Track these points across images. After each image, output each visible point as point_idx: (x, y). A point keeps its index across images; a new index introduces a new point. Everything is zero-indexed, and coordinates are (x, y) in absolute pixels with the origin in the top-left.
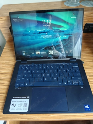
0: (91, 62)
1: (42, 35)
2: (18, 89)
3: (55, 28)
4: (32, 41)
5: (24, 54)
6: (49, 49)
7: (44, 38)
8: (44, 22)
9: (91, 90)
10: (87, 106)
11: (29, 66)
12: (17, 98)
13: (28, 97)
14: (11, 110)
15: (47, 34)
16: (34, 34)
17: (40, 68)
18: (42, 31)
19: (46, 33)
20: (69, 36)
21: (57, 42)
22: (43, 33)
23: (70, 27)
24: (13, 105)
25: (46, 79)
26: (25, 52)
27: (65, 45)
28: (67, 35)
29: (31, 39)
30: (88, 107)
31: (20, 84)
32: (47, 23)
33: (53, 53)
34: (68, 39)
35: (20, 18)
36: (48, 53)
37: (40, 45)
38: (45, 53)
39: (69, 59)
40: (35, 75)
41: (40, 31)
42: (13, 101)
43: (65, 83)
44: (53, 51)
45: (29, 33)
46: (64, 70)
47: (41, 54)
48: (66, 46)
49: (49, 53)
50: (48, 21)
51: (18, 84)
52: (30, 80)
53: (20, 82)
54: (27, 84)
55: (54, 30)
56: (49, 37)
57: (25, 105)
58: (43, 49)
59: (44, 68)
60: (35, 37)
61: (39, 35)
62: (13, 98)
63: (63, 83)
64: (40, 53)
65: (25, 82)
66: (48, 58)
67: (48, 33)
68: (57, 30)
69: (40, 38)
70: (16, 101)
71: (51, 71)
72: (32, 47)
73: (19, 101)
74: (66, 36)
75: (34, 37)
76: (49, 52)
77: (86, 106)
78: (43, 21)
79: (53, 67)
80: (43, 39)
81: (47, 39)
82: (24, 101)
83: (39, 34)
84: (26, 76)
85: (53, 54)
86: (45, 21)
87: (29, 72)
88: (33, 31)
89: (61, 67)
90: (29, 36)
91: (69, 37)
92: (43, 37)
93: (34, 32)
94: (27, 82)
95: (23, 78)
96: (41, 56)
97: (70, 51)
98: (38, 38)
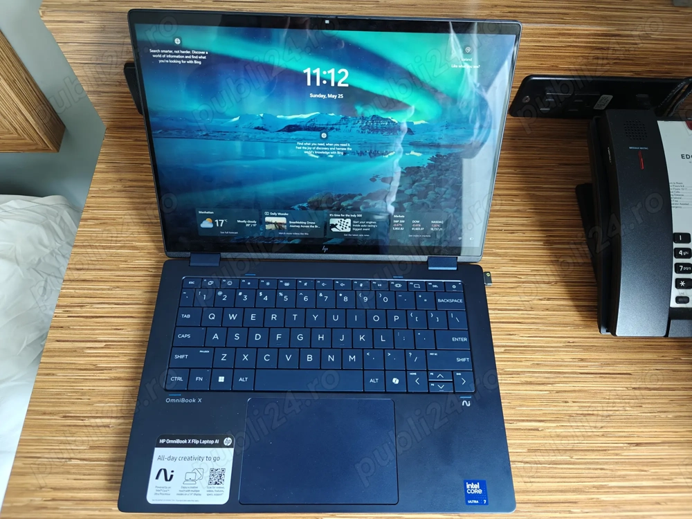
0: (523, 279)
1: (300, 140)
2: (183, 400)
3: (370, 112)
4: (247, 164)
5: (207, 224)
6: (330, 208)
7: (310, 154)
8: (314, 78)
9: (505, 412)
10: (477, 486)
11: (230, 283)
12: (178, 441)
13: (228, 441)
14: (152, 497)
15: (324, 135)
16: (260, 134)
17: (286, 298)
18: (303, 120)
19: (321, 129)
20: (432, 153)
21: (373, 180)
22: (308, 129)
23: (444, 111)
24: (162, 473)
25: (310, 358)
26: (213, 218)
27: (412, 195)
28: (427, 150)
29: (245, 158)
30: (480, 492)
31: (189, 379)
32: (329, 82)
33: (348, 230)
34: (430, 166)
35: (185, 44)
36: (327, 227)
37: (287, 186)
38: (312, 225)
39: (424, 258)
40: (258, 337)
41: (291, 118)
42: (162, 457)
43: (396, 381)
44: (353, 219)
45: (236, 125)
46: (396, 318)
47: (290, 229)
48: (415, 199)
49: (334, 226)
50: (332, 71)
51: (180, 379)
52: (235, 357)
53: (187, 370)
54: (221, 379)
55: (363, 118)
56: (334, 150)
57: (217, 474)
58: (303, 208)
59: (306, 299)
60: (266, 148)
61: (285, 141)
62: (162, 441)
63: (386, 380)
64: (288, 224)
65: (215, 369)
66: (325, 249)
67: (331, 133)
68: (376, 118)
69: (292, 152)
70: (174, 459)
71: (336, 319)
72: (248, 192)
73: (190, 459)
74: (418, 155)
75: (261, 149)
76: (333, 221)
77: (472, 486)
78: (308, 71)
79: (346, 299)
80: (307, 158)
81: (323, 162)
82: (208, 458)
83: (285, 135)
84: (216, 336)
85: (352, 232)
86: (317, 71)
87: (233, 317)
88: (252, 117)
89: (386, 299)
90: (236, 138)
91: (432, 159)
92: (307, 149)
93: (259, 123)
94: (222, 369)
95: (205, 347)
96: (290, 238)
97: (430, 225)
98: (280, 152)
